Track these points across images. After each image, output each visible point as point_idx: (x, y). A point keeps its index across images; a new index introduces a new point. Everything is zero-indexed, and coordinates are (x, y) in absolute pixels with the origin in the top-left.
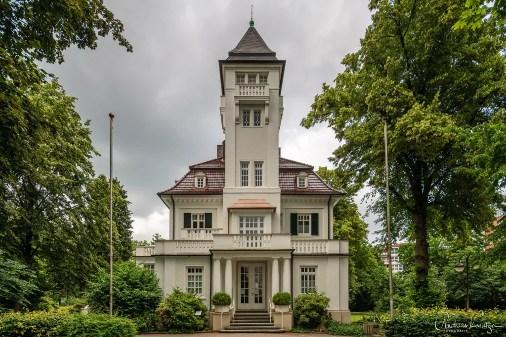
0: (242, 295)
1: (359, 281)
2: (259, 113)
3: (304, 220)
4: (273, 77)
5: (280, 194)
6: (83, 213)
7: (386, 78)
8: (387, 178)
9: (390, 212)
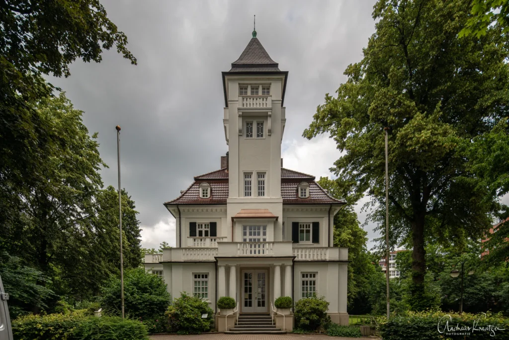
0: (245, 299)
1: (357, 286)
2: (262, 124)
3: (305, 229)
4: (276, 88)
5: (282, 204)
6: (93, 223)
7: (389, 87)
8: (387, 187)
9: (389, 220)
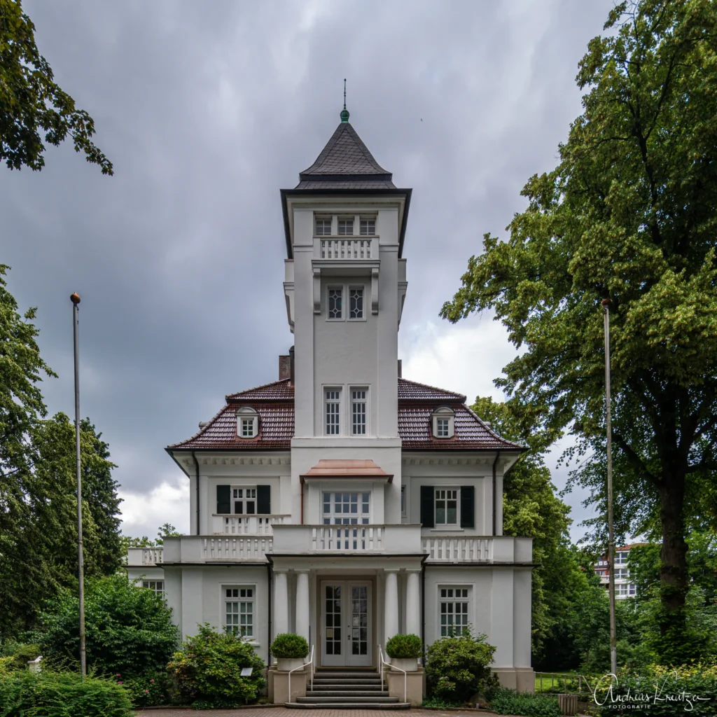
0: (328, 639)
1: (552, 614)
2: (360, 292)
3: (446, 500)
4: (386, 222)
5: (400, 449)
6: (26, 486)
7: (610, 222)
8: (609, 417)
9: (614, 484)
